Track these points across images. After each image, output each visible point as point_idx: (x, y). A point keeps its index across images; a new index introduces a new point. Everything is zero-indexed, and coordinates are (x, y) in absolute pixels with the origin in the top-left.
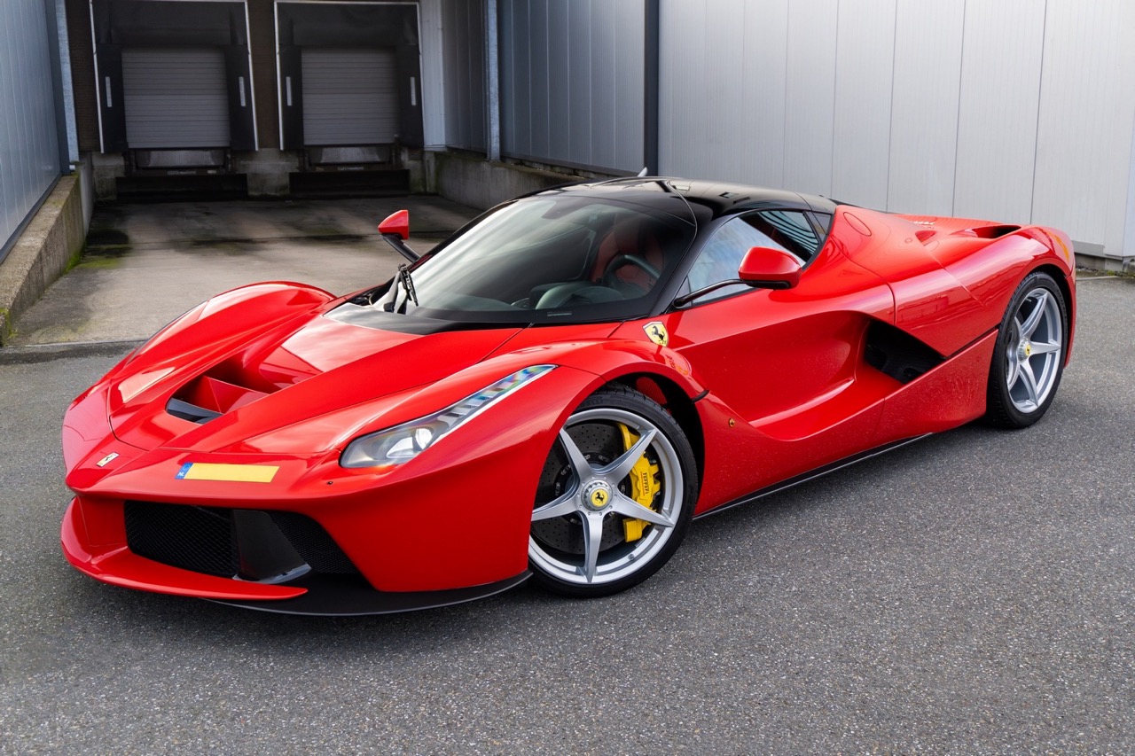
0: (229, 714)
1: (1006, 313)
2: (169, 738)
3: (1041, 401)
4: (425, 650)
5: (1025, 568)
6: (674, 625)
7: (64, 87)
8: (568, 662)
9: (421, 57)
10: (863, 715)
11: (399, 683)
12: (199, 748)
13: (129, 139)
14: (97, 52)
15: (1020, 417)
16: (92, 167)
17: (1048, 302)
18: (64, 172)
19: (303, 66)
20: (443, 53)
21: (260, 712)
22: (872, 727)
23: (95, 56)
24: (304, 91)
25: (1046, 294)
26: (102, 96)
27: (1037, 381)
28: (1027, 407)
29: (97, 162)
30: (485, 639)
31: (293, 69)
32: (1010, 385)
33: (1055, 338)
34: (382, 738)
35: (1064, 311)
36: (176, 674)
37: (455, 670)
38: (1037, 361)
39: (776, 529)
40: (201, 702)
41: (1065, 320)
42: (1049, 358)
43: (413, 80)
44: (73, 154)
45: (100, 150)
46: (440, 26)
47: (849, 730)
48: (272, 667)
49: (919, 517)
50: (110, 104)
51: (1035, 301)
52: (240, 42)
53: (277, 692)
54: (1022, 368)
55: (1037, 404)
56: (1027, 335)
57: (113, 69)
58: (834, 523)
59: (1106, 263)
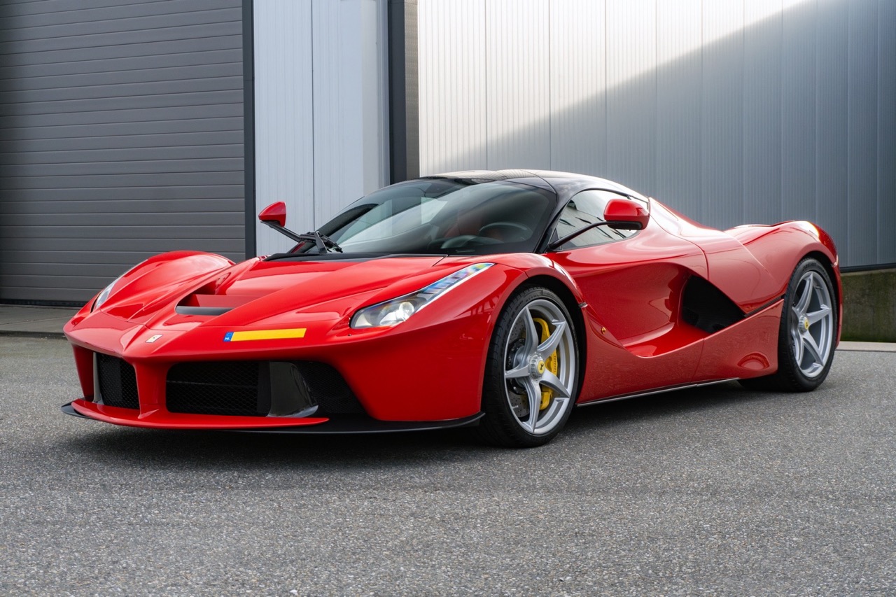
1: (789, 287)
42: (824, 323)
54: (805, 340)
56: (804, 311)
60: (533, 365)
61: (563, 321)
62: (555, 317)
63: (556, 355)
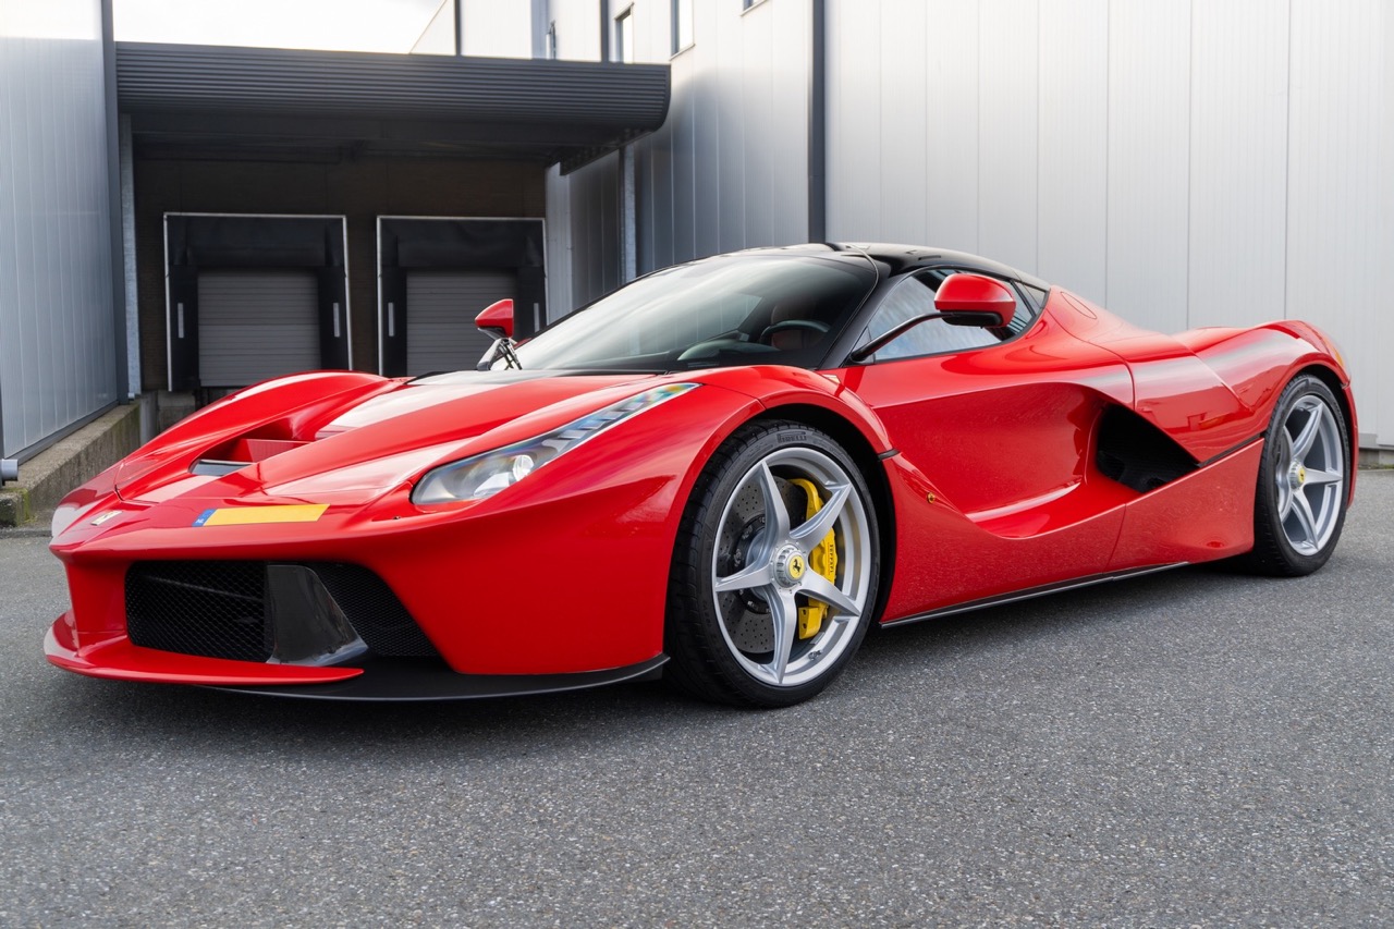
0: (238, 813)
1: (1272, 419)
2: (151, 834)
3: (1322, 544)
4: (514, 756)
5: (1325, 684)
6: (854, 732)
7: (128, 308)
8: (709, 765)
9: (546, 280)
10: (1122, 812)
11: (476, 785)
12: (190, 844)
13: (202, 376)
14: (169, 274)
15: (1296, 559)
16: (157, 408)
17: (1324, 417)
18: (121, 400)
19: (409, 291)
20: (573, 276)
21: (282, 811)
22: (1137, 822)
23: (167, 280)
24: (409, 320)
25: (1321, 406)
26: (173, 324)
27: (1316, 519)
28: (1306, 549)
29: (163, 402)
30: (596, 746)
31: (397, 294)
32: (1282, 516)
33: (1334, 466)
34: (447, 834)
35: (1344, 431)
36: (172, 777)
37: (552, 773)
38: (1314, 492)
39: (988, 655)
40: (202, 803)
41: (1346, 443)
42: (1328, 491)
43: (536, 306)
44: (134, 386)
45: (167, 389)
46: (569, 245)
47: (1103, 825)
48: (304, 772)
49: (1177, 644)
50: (181, 335)
51: (1307, 415)
52: (336, 263)
53: (306, 793)
54: (1295, 500)
55: (1316, 547)
56: (1300, 456)
57: (187, 294)
58: (1065, 650)
59: (1381, 456)
60: (780, 564)
61: (847, 483)
62: (830, 476)
63: (833, 543)
